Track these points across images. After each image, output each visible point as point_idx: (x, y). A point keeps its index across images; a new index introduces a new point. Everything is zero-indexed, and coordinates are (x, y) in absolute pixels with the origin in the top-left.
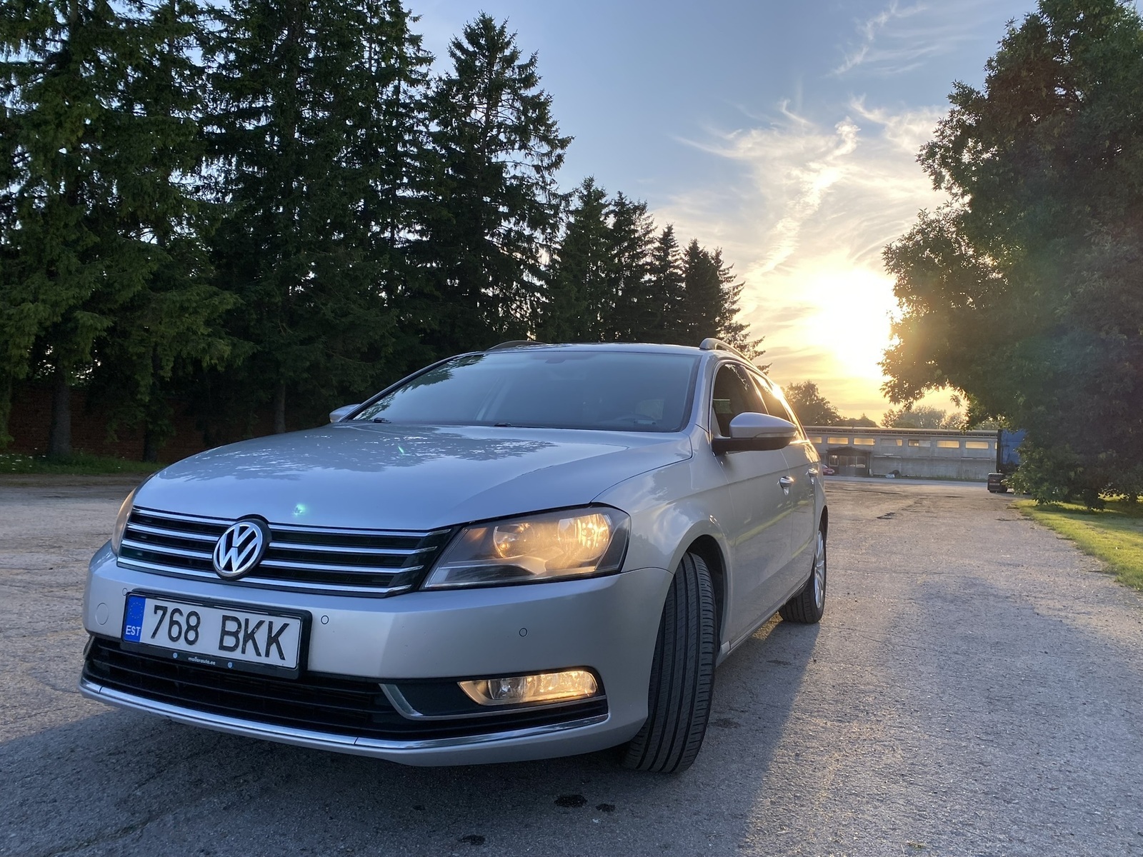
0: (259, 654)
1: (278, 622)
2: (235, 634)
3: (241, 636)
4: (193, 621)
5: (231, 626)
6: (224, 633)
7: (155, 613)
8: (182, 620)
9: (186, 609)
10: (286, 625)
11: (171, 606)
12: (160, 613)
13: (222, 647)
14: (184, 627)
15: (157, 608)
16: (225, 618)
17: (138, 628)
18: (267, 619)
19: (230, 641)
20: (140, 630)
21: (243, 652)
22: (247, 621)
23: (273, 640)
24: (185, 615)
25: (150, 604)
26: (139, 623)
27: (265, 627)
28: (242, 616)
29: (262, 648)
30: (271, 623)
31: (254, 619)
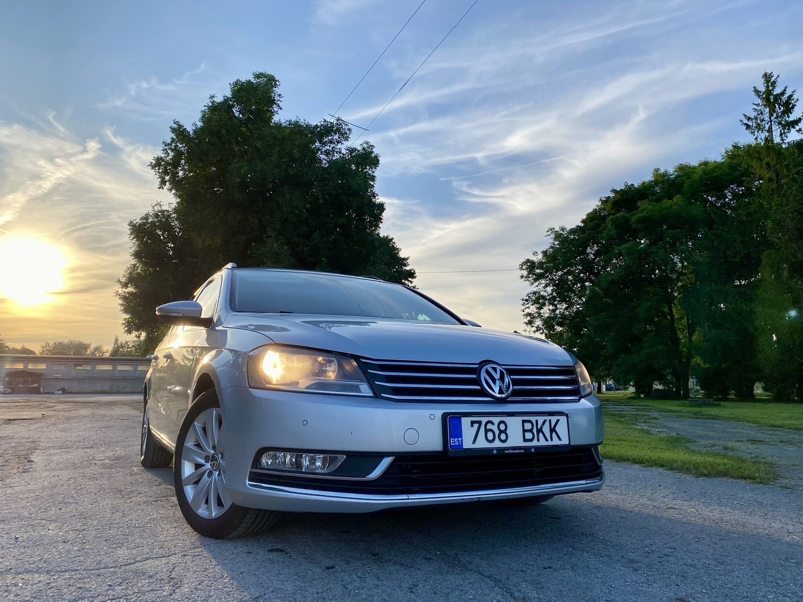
0: (547, 440)
1: (554, 419)
2: (531, 431)
3: (535, 431)
4: (502, 427)
5: (528, 426)
6: (525, 431)
7: (472, 426)
8: (495, 428)
9: (496, 420)
10: (558, 421)
11: (484, 420)
12: (476, 426)
13: (525, 440)
14: (497, 432)
15: (473, 423)
16: (524, 422)
17: (460, 439)
18: (548, 418)
19: (529, 436)
20: (462, 441)
21: (538, 440)
22: (537, 421)
23: (553, 430)
24: (496, 424)
25: (466, 422)
26: (459, 434)
27: (547, 423)
28: (533, 419)
29: (548, 435)
30: (550, 420)
31: (541, 419)
